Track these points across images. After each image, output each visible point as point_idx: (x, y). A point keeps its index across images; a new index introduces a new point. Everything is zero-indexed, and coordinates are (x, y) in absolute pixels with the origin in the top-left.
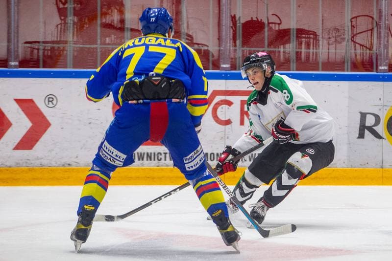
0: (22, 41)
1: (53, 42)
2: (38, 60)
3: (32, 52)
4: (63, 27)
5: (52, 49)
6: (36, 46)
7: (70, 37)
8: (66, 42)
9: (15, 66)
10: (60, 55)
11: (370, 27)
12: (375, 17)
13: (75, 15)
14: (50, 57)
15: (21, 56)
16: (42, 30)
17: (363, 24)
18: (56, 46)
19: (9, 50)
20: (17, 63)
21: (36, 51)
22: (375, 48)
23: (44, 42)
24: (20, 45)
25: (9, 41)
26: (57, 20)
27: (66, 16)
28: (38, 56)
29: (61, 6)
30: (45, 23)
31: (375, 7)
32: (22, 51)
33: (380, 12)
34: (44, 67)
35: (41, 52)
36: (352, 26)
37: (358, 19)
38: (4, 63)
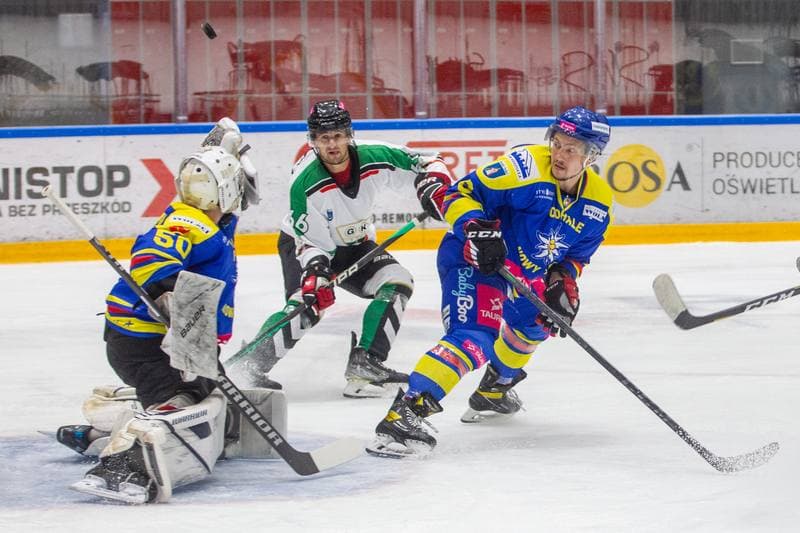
0: (190, 92)
1: (226, 93)
3: (201, 104)
4: (238, 76)
5: (226, 100)
6: (206, 97)
8: (237, 92)
9: (184, 121)
10: (233, 107)
11: (585, 65)
13: (245, 61)
15: (190, 108)
17: (576, 62)
18: (229, 96)
19: (176, 103)
20: (186, 118)
21: (206, 104)
22: (591, 88)
24: (189, 97)
25: (176, 93)
26: (229, 66)
27: (238, 63)
29: (234, 51)
30: (216, 71)
32: (191, 103)
33: (596, 47)
36: (565, 65)
37: (571, 56)
38: (168, 118)
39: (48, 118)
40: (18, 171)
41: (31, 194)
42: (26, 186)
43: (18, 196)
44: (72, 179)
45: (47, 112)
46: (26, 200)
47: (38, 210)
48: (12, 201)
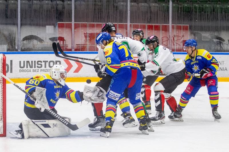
0: (75, 44)
1: (83, 44)
2: (80, 49)
3: (78, 47)
4: (86, 41)
5: (83, 46)
6: (79, 45)
7: (88, 43)
8: (87, 44)
9: (74, 51)
10: (85, 48)
11: (167, 40)
12: (168, 37)
13: (89, 37)
14: (83, 48)
15: (75, 48)
16: (80, 41)
17: (165, 39)
18: (84, 45)
19: (72, 47)
20: (74, 50)
21: (79, 47)
22: (168, 45)
23: (81, 44)
24: (75, 45)
25: (72, 44)
26: (84, 39)
27: (87, 38)
28: (80, 48)
29: (85, 35)
30: (81, 40)
31: (168, 35)
32: (75, 47)
33: (169, 36)
34: (81, 51)
35: (80, 47)
36: (162, 40)
37: (164, 38)
38: (71, 50)
39: (42, 50)
40: (35, 62)
41: (38, 67)
42: (37, 65)
43: (35, 67)
44: (47, 64)
45: (42, 48)
46: (37, 68)
47: (39, 71)
48: (33, 68)
